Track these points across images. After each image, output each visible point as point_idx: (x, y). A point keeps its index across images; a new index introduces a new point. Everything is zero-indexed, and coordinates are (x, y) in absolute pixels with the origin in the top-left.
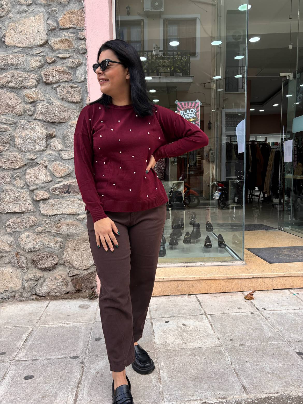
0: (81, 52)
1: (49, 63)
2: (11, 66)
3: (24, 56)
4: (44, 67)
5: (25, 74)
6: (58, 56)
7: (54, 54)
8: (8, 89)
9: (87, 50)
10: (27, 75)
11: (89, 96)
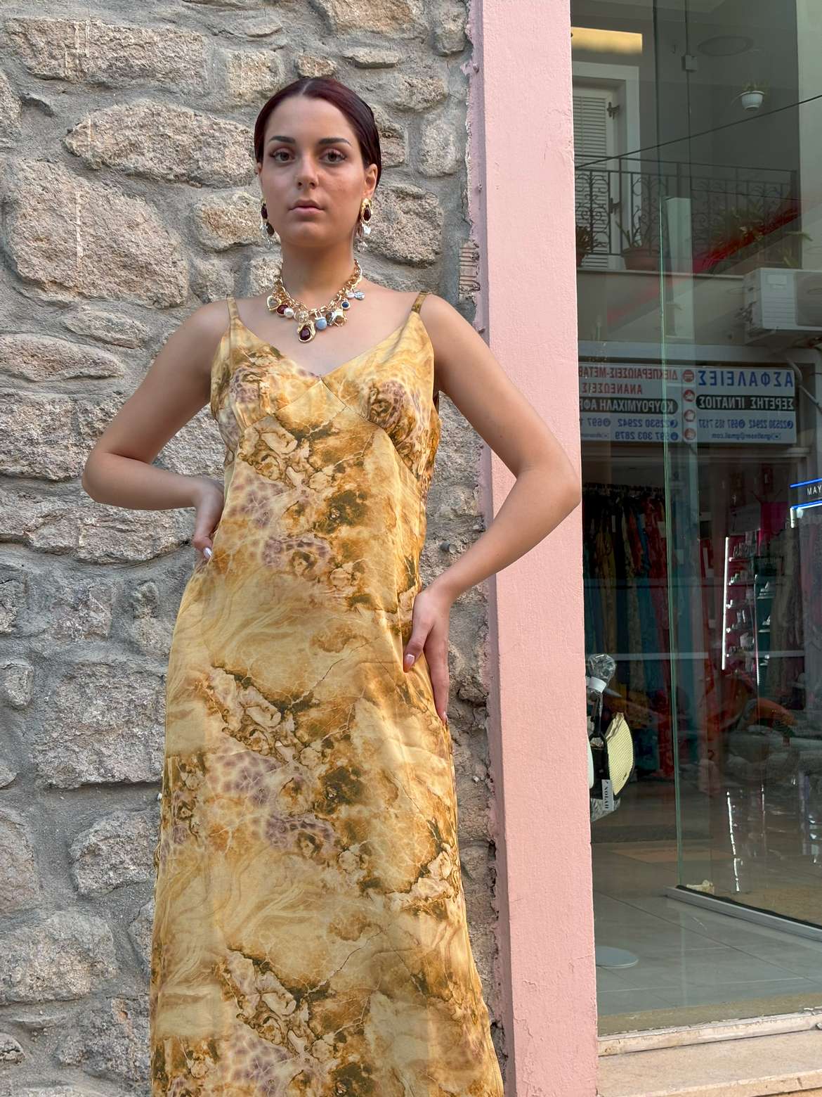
0: (444, 46)
2: (140, 76)
3: (203, 38)
5: (204, 121)
6: (351, 55)
7: (331, 47)
8: (119, 183)
9: (473, 41)
10: (216, 124)
11: (472, 237)
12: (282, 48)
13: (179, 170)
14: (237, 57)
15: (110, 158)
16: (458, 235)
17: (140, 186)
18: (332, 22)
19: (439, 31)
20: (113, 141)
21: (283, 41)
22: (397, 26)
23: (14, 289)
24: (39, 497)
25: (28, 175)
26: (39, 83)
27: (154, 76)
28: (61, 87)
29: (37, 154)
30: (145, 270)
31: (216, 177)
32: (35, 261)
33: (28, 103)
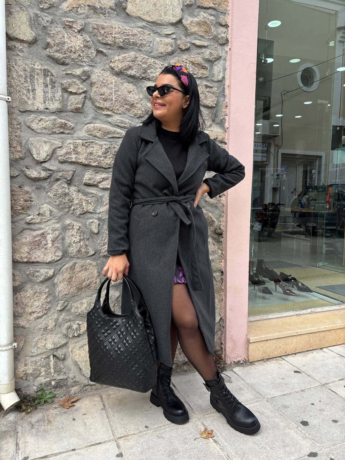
0: (221, 41)
1: (182, 50)
2: (132, 45)
3: (151, 34)
5: (151, 60)
6: (194, 42)
7: (188, 39)
8: (125, 78)
9: (229, 40)
10: (154, 61)
11: (226, 100)
12: (174, 39)
13: (143, 76)
14: (161, 41)
15: (123, 70)
16: (222, 99)
17: (131, 80)
18: (189, 31)
19: (219, 36)
20: (124, 65)
21: (174, 36)
22: (207, 34)
23: (94, 110)
24: (101, 173)
25: (99, 74)
26: (102, 46)
27: (136, 45)
28: (108, 47)
29: (101, 68)
30: (132, 105)
31: (154, 78)
32: (101, 101)
33: (99, 52)
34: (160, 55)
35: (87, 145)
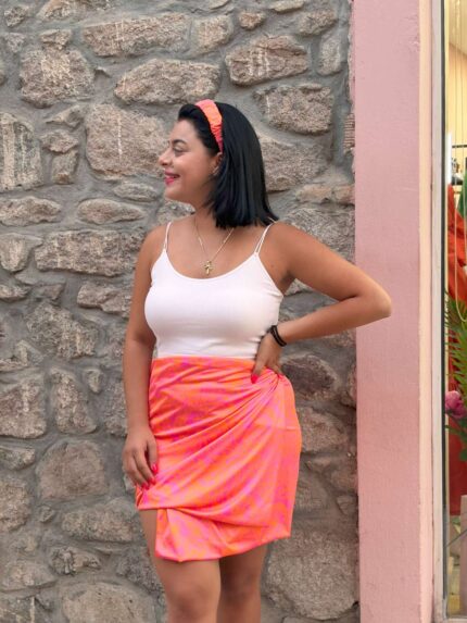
1: (248, 30)
4: (235, 42)
5: (186, 66)
6: (273, 7)
7: (262, 4)
8: (142, 110)
10: (192, 67)
12: (231, 12)
13: (174, 97)
14: (203, 24)
15: (136, 97)
16: (344, 111)
17: (153, 110)
20: (136, 87)
21: (231, 7)
23: (92, 175)
25: (96, 112)
26: (105, 60)
27: (159, 45)
28: (113, 61)
29: (102, 100)
30: (153, 158)
32: (99, 160)
33: (98, 73)
34: (204, 50)
35: (79, 238)
